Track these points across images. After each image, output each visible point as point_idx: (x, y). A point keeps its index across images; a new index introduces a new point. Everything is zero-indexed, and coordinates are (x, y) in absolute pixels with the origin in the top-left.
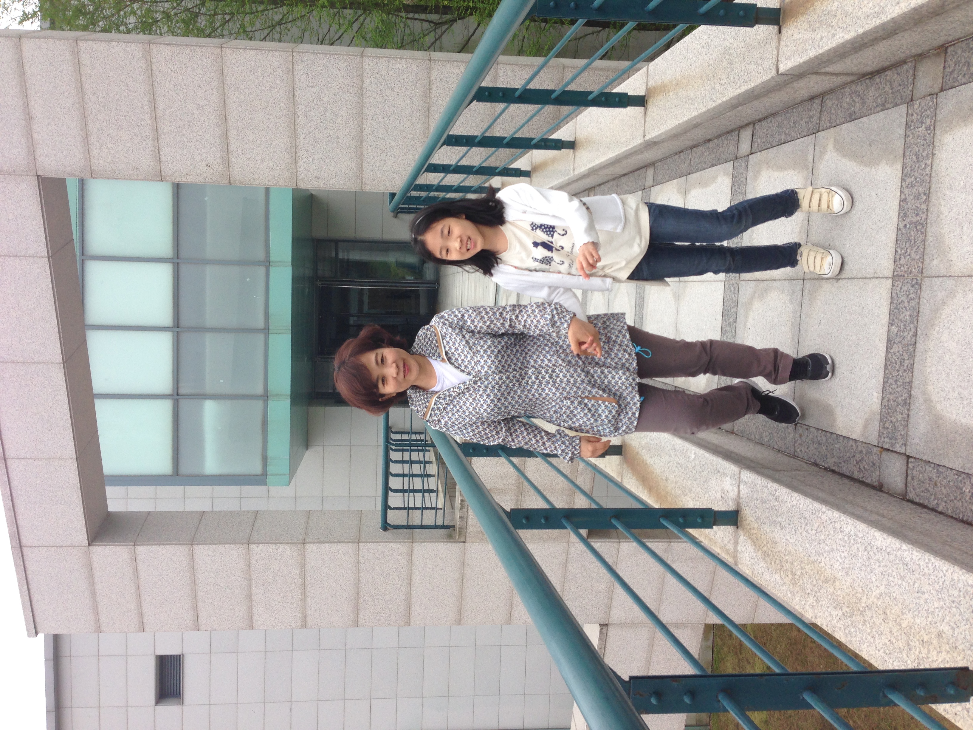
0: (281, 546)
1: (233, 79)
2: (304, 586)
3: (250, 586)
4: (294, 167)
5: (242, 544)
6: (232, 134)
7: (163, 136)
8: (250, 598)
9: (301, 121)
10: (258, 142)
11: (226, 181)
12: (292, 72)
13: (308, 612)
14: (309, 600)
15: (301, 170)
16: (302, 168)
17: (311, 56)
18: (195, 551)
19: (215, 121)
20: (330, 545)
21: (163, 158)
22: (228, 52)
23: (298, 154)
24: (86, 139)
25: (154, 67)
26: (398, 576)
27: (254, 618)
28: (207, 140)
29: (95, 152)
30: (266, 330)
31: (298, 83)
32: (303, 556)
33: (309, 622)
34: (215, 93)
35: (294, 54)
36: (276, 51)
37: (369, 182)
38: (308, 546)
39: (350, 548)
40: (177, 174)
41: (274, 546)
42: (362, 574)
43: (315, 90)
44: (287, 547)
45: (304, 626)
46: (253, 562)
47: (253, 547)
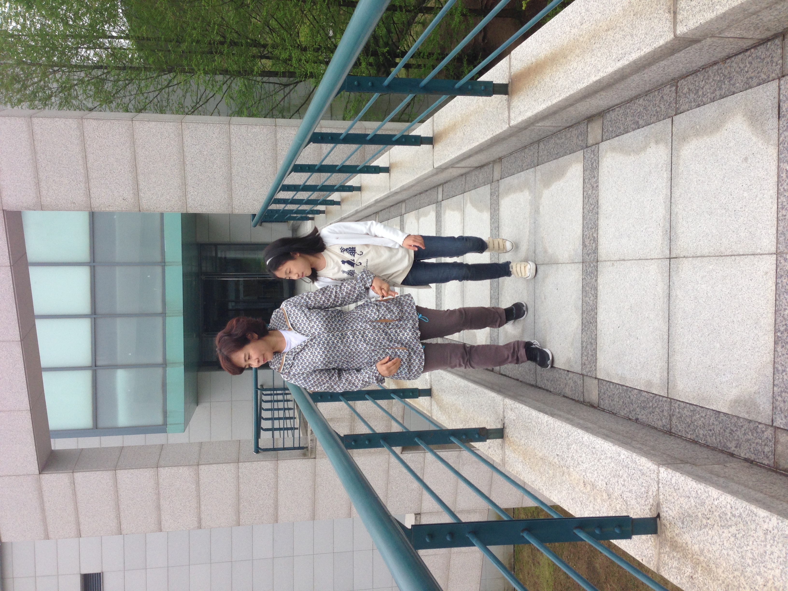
0: (181, 468)
1: (141, 141)
2: (199, 496)
3: (159, 499)
4: (184, 198)
5: (153, 468)
6: (141, 177)
7: (92, 181)
8: (159, 508)
9: (188, 168)
10: (159, 182)
11: (137, 210)
12: (181, 135)
13: (203, 516)
14: (203, 507)
15: (189, 200)
16: (190, 199)
17: (195, 125)
18: (118, 475)
19: (129, 169)
20: (218, 465)
21: (92, 196)
22: (137, 124)
23: (187, 190)
24: (38, 184)
25: (86, 135)
26: (268, 485)
27: (163, 523)
28: (123, 182)
29: (44, 192)
30: (163, 314)
31: (186, 143)
32: (198, 475)
33: (203, 524)
34: (128, 150)
35: (183, 124)
36: (171, 122)
37: (236, 207)
38: (201, 467)
39: (231, 467)
40: (102, 206)
41: (175, 468)
42: (241, 486)
43: (197, 147)
44: (185, 468)
45: (200, 527)
46: (161, 481)
47: (161, 469)
